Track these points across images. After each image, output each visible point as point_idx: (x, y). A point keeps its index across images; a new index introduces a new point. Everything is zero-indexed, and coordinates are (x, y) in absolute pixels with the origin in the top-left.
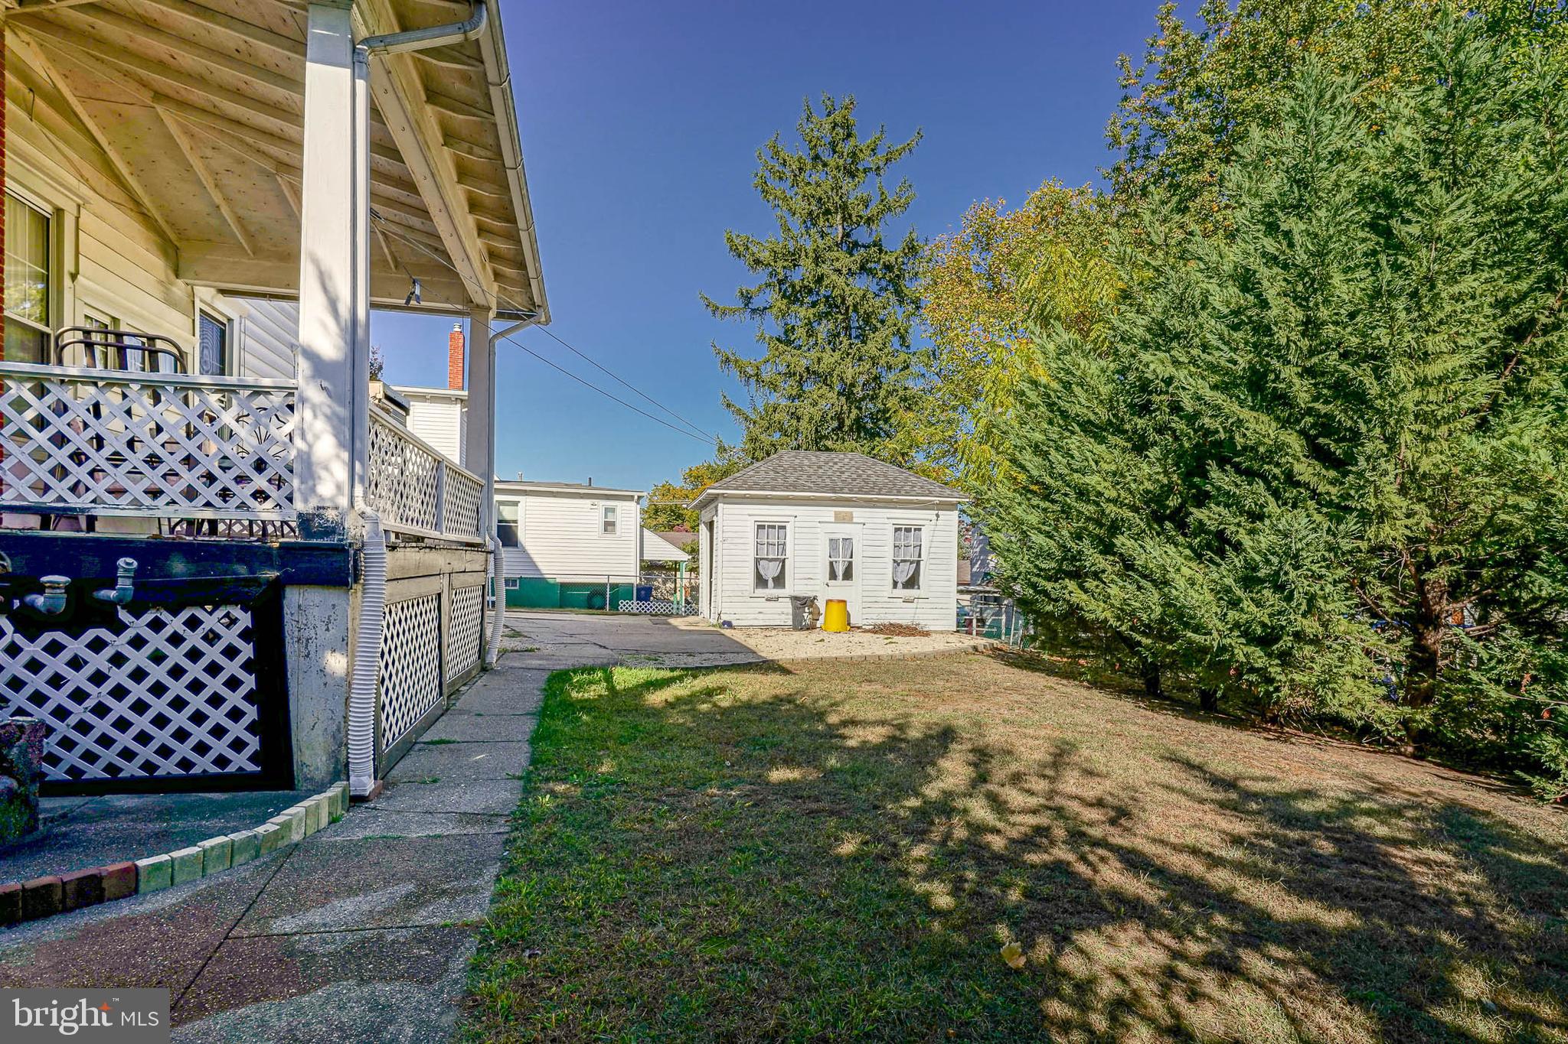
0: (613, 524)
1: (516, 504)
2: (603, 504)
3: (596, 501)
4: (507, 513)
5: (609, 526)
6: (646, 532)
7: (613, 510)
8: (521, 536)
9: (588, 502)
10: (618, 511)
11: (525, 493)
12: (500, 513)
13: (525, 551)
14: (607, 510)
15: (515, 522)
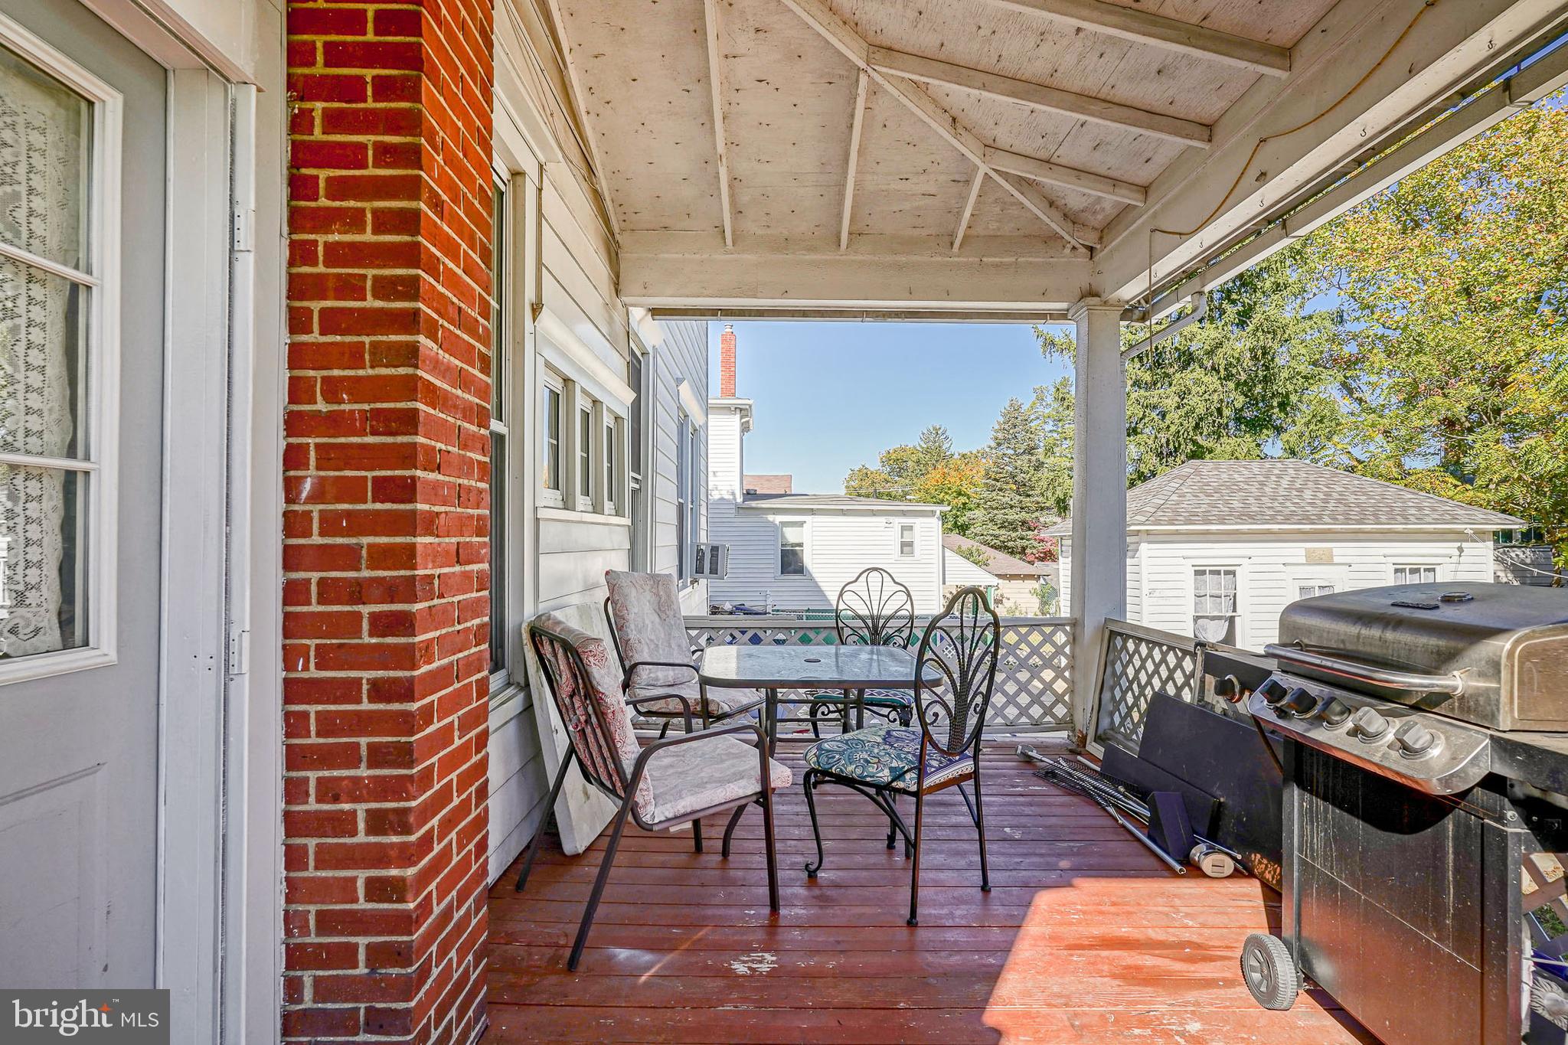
0: (910, 544)
1: (801, 524)
2: (898, 521)
3: (891, 519)
4: (791, 535)
5: (906, 547)
6: (948, 553)
7: (910, 528)
8: (808, 560)
9: (883, 519)
10: (916, 528)
11: (812, 512)
12: (783, 536)
13: (812, 579)
14: (903, 528)
15: (800, 545)
